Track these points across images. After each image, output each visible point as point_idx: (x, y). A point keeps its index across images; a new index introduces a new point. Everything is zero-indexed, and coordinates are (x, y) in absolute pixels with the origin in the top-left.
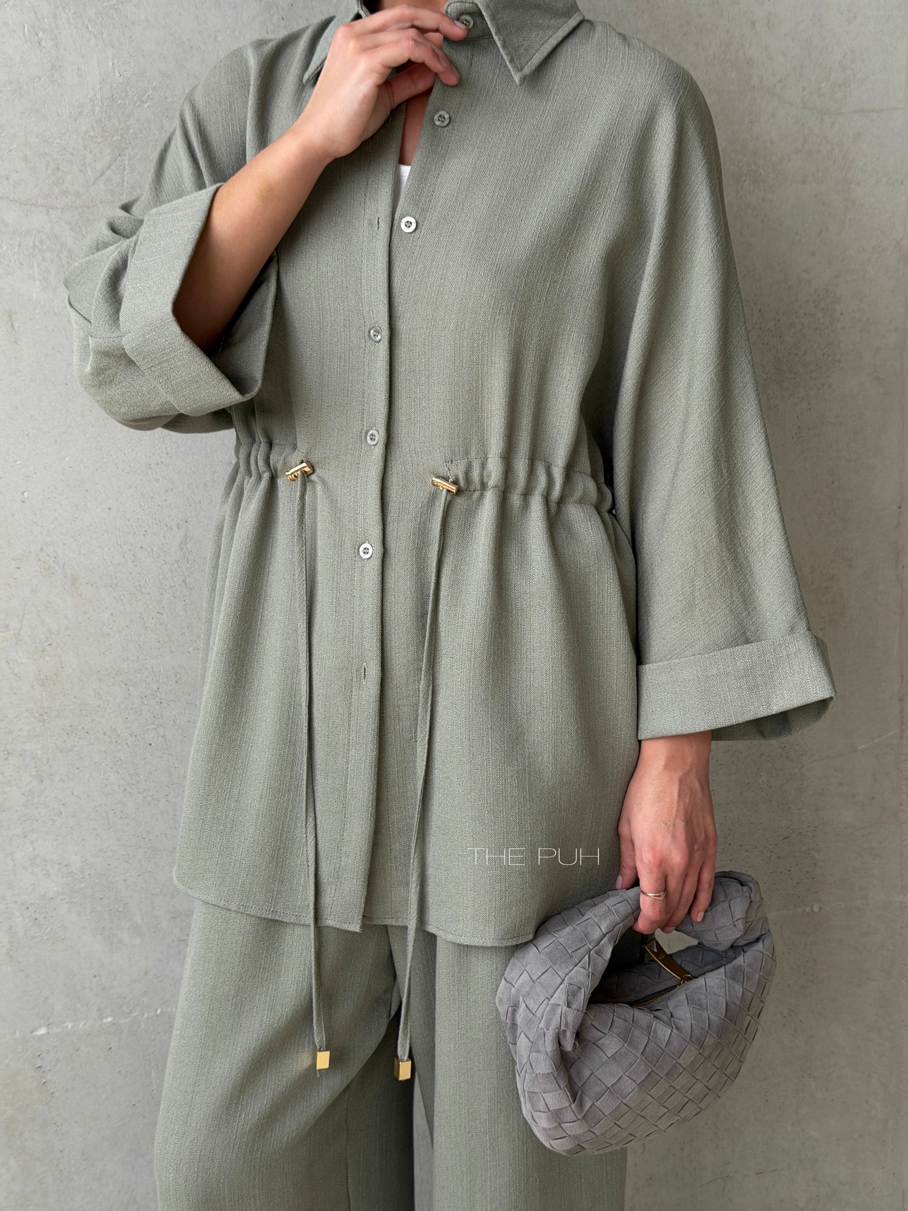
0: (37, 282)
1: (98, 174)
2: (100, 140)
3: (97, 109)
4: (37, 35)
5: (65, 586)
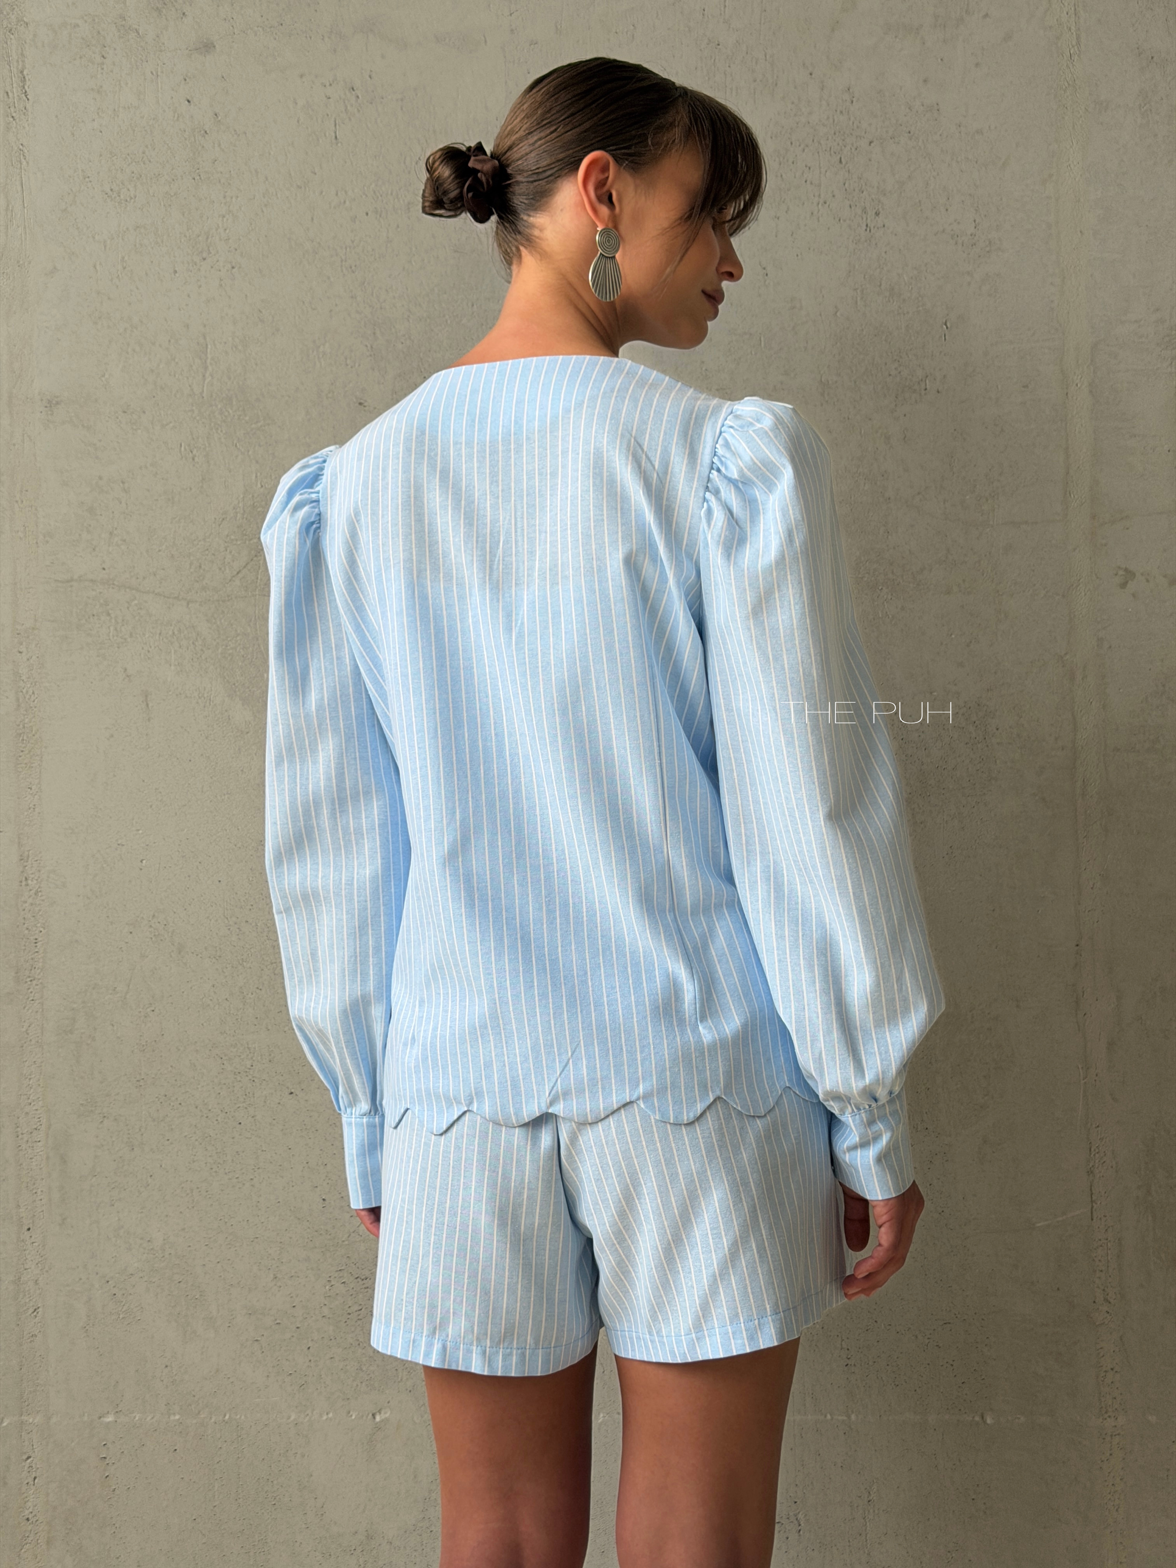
0: (173, 667)
1: (235, 573)
2: (239, 543)
3: (239, 516)
4: (192, 452)
5: (172, 954)
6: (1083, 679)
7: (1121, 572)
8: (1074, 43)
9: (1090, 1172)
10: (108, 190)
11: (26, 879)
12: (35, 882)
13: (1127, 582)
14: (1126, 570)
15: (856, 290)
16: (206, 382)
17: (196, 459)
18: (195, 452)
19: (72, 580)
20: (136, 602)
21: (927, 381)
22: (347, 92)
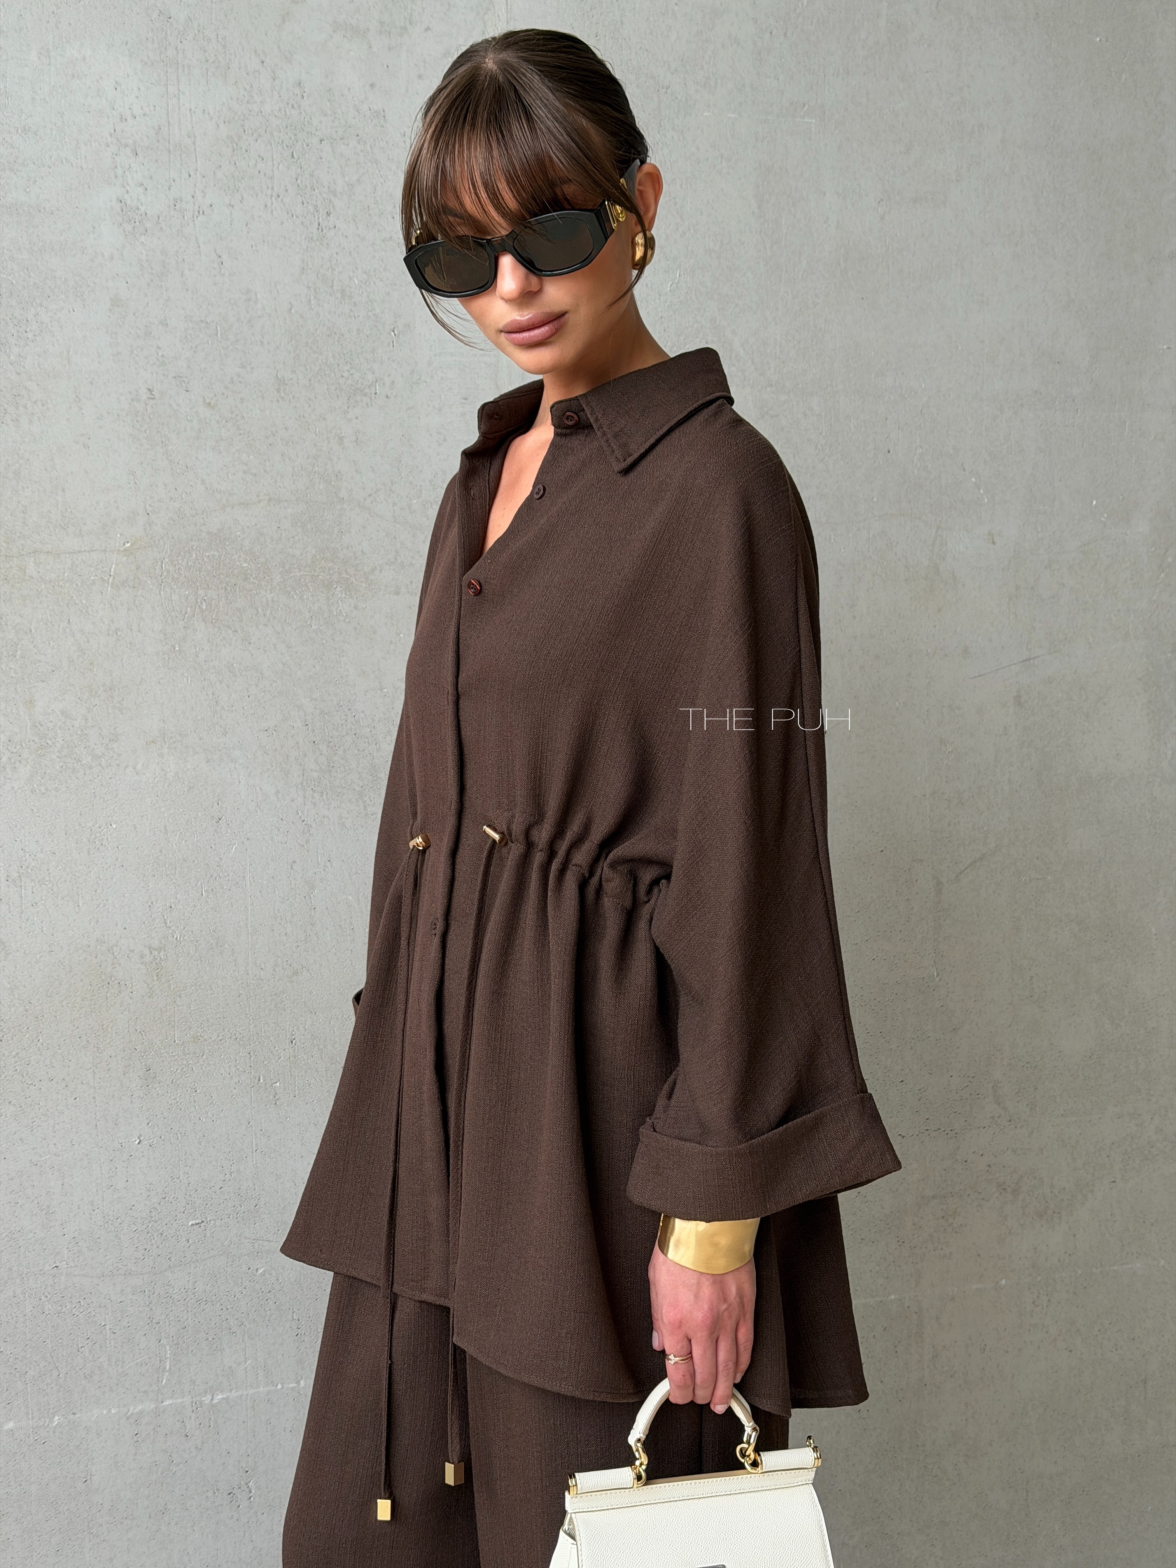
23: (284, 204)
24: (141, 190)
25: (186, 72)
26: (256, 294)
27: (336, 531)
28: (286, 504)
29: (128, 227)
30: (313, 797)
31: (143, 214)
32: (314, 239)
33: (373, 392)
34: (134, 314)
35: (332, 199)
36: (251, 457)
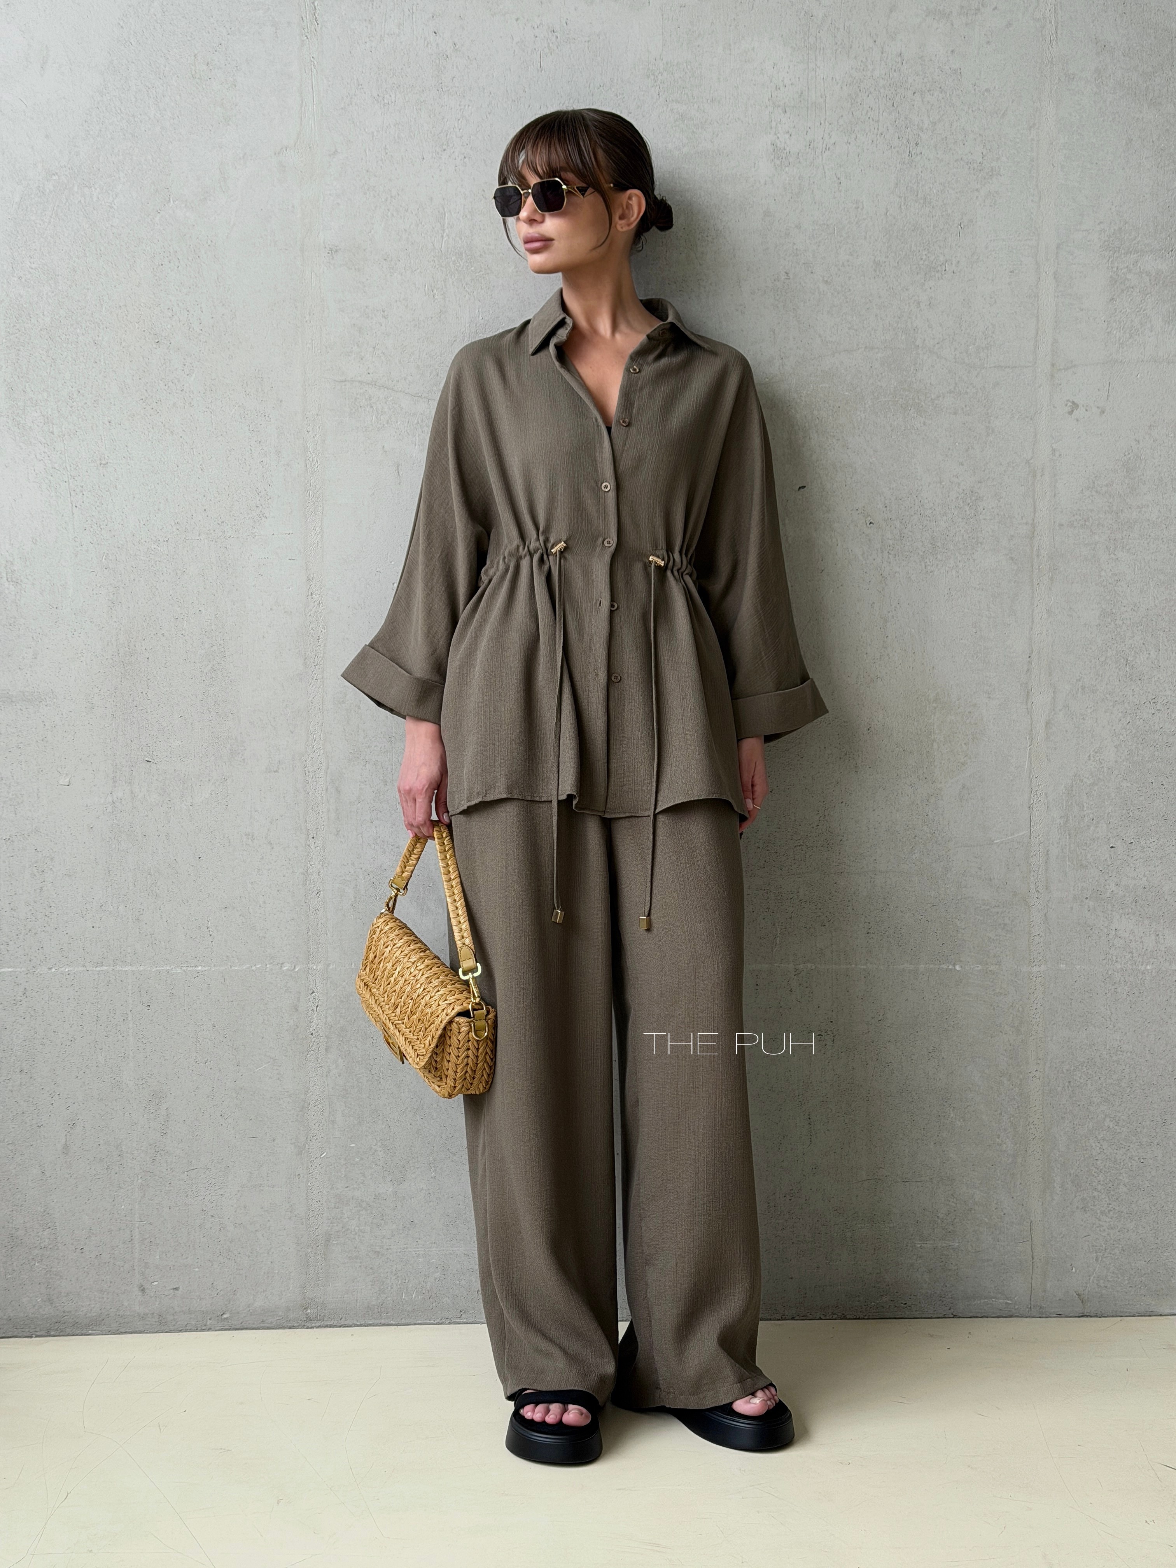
6: (1041, 476)
7: (1070, 404)
8: (1053, 32)
9: (1030, 807)
10: (375, 95)
11: (312, 595)
12: (318, 596)
13: (1073, 411)
14: (1073, 403)
15: (900, 197)
16: (444, 240)
17: (436, 297)
18: (435, 291)
19: (345, 381)
20: (392, 398)
21: (947, 265)
22: (550, 32)
23: (886, 139)
24: (787, 136)
25: (822, 52)
26: (862, 203)
27: (912, 370)
28: (877, 350)
29: (778, 162)
30: (889, 558)
31: (788, 153)
32: (906, 162)
33: (944, 269)
34: (779, 221)
35: (921, 134)
36: (855, 318)
